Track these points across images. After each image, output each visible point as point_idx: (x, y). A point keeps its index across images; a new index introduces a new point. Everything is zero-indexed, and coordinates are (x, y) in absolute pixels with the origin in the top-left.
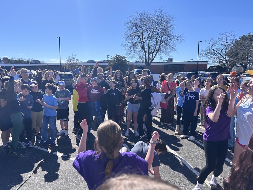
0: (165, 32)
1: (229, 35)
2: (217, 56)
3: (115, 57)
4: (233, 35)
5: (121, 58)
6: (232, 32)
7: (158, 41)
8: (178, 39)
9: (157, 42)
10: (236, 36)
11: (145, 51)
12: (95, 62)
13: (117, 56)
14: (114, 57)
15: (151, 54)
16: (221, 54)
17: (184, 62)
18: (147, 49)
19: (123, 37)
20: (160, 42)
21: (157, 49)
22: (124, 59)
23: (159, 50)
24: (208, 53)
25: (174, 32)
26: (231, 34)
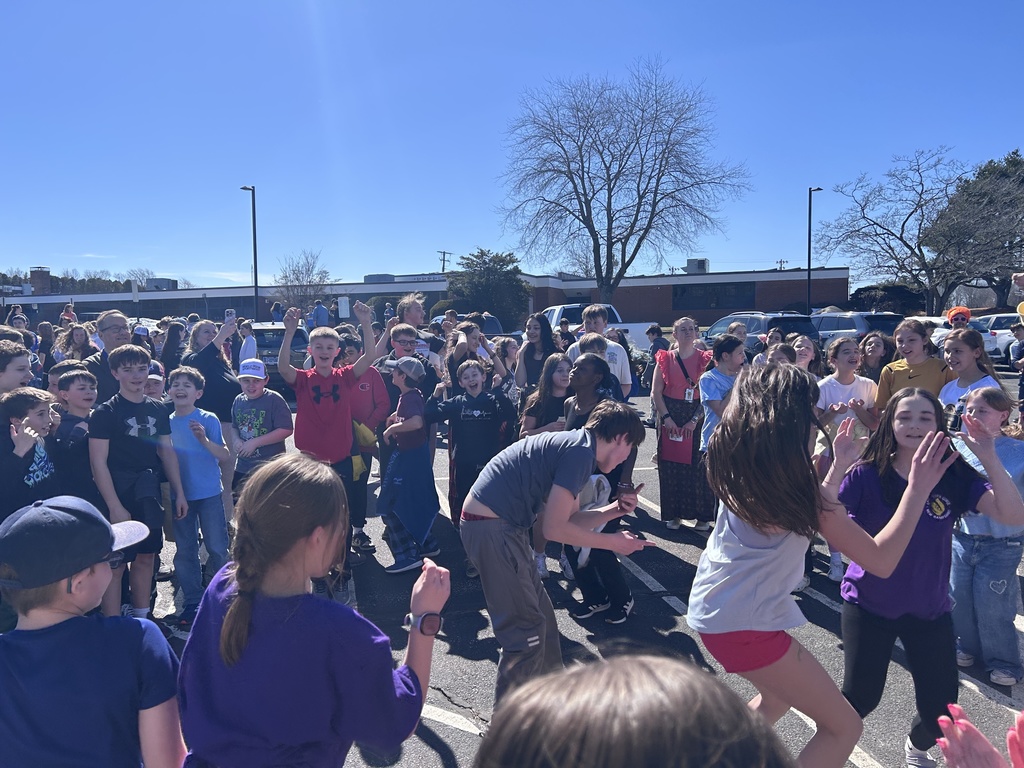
0: (671, 156)
1: (932, 161)
2: (886, 247)
3: (476, 257)
4: (946, 161)
5: (501, 260)
6: (943, 151)
7: (645, 193)
8: (727, 182)
9: (641, 197)
10: (959, 164)
11: (594, 234)
12: (396, 280)
13: (483, 253)
14: (471, 257)
15: (619, 246)
16: (901, 239)
17: (754, 272)
18: (600, 223)
19: (505, 178)
20: (655, 196)
21: (643, 223)
22: (510, 267)
23: (649, 226)
24: (848, 237)
25: (710, 154)
26: (941, 156)
